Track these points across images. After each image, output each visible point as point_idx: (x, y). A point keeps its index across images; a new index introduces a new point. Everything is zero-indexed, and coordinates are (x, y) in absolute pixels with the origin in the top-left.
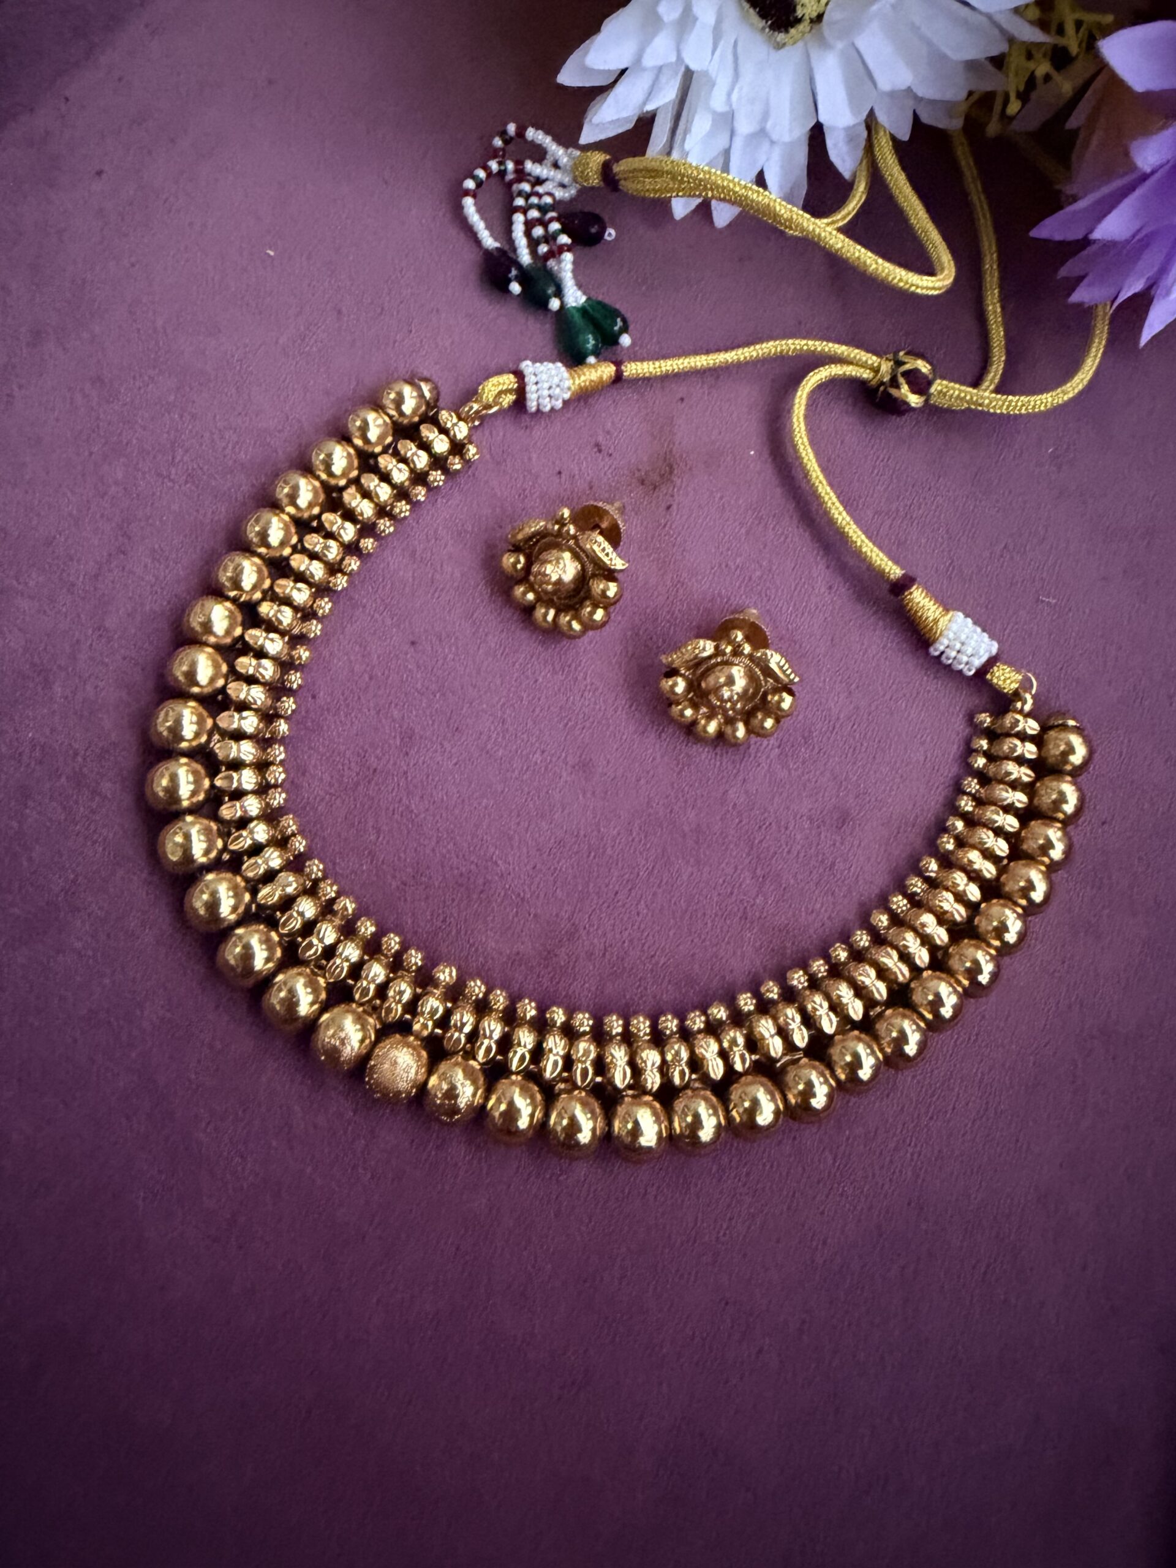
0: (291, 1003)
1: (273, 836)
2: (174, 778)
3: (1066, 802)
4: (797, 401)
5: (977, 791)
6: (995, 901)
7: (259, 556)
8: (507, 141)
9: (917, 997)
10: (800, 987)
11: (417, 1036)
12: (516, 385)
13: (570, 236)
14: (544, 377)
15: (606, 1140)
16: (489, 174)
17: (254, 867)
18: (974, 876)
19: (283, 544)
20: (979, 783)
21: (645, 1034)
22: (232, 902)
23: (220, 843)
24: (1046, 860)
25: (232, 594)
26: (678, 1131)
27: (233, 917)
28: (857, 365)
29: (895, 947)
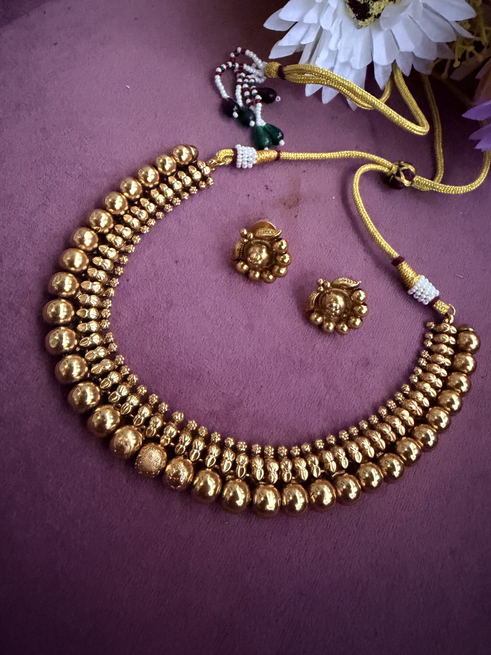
0: (103, 422)
1: (102, 342)
2: (57, 309)
3: (469, 365)
4: (356, 177)
5: (428, 357)
6: (435, 407)
7: (110, 212)
8: (236, 55)
9: (399, 449)
10: (345, 439)
11: (162, 445)
12: (233, 155)
13: (261, 96)
14: (246, 152)
15: (250, 504)
16: (228, 68)
17: (91, 355)
18: (426, 395)
19: (121, 209)
20: (429, 353)
21: (271, 455)
22: (79, 370)
23: (76, 342)
24: (459, 390)
25: (95, 228)
26: (285, 503)
27: (78, 378)
28: (382, 165)
29: (390, 425)
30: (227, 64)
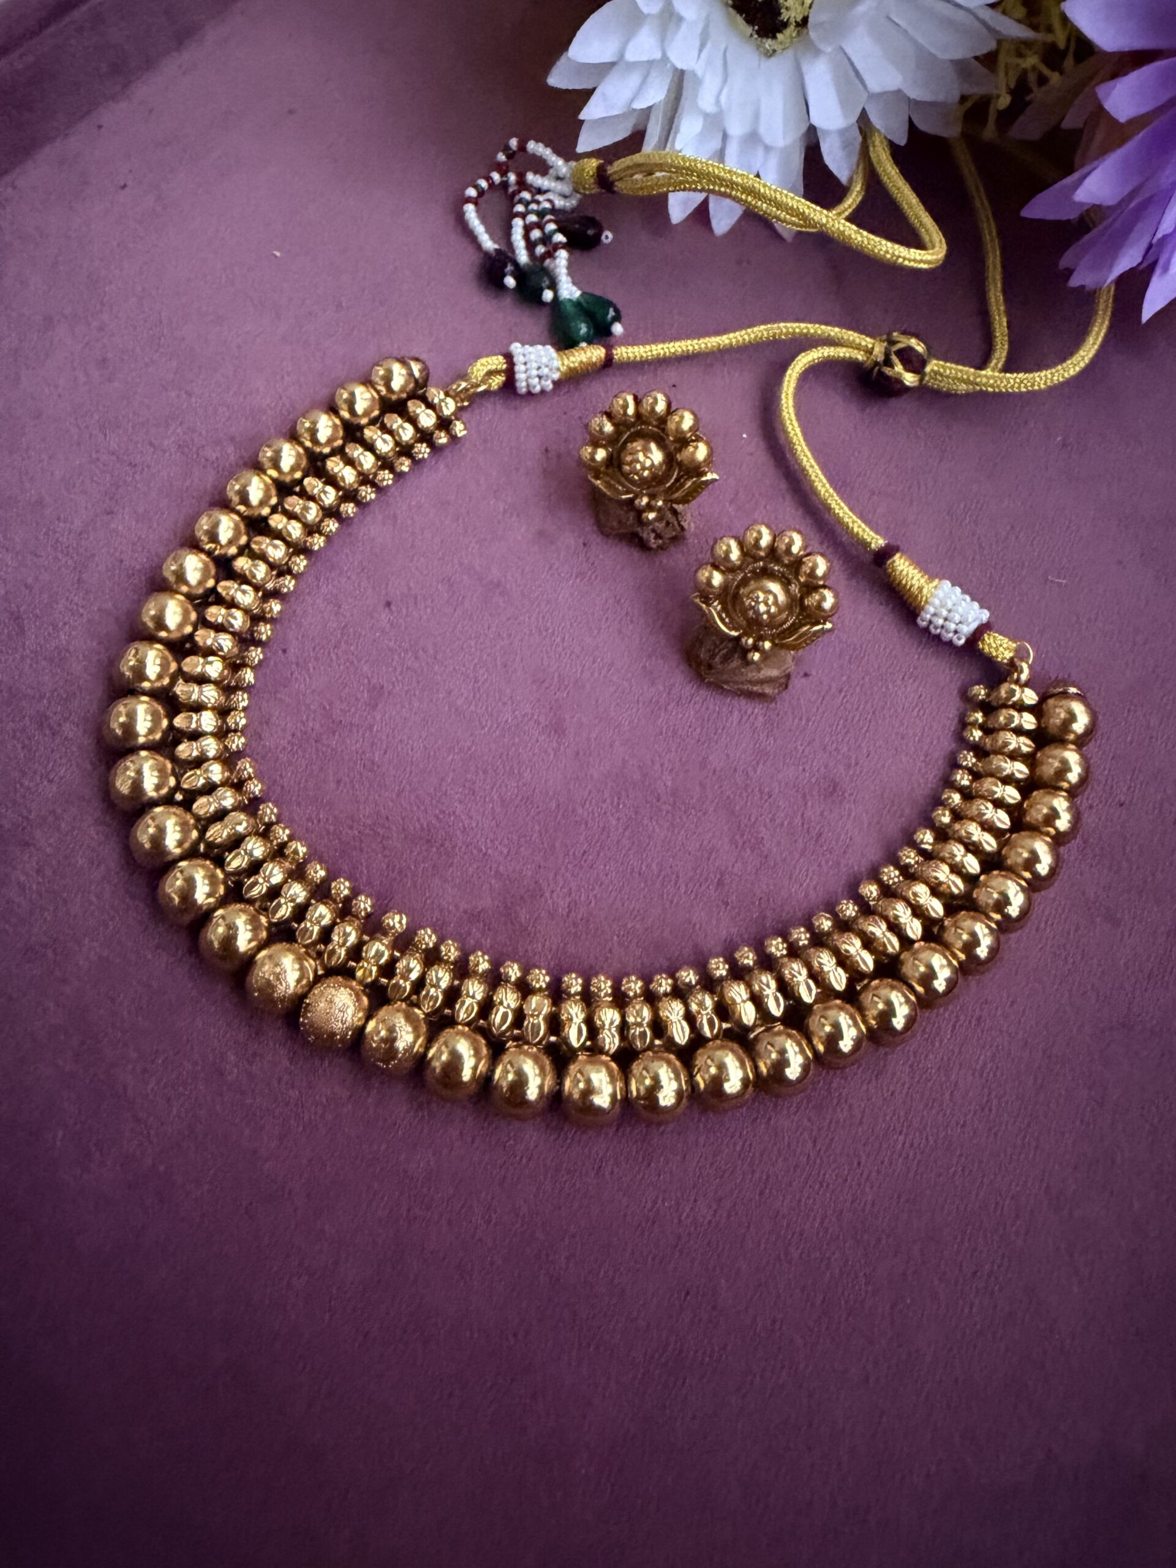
0: (229, 940)
1: (228, 778)
2: (132, 716)
3: (1070, 770)
4: (787, 378)
5: (974, 764)
6: (995, 872)
7: (238, 513)
8: (510, 156)
9: (907, 969)
10: (779, 954)
11: (361, 983)
12: (505, 366)
13: (565, 235)
14: (533, 357)
15: (555, 1100)
16: (492, 185)
17: (204, 806)
18: (973, 848)
19: (262, 503)
20: (976, 756)
21: (606, 995)
22: (178, 836)
23: (172, 781)
24: (1052, 831)
25: (207, 547)
26: (635, 1093)
27: (178, 851)
29: (886, 919)
30: (488, 179)
